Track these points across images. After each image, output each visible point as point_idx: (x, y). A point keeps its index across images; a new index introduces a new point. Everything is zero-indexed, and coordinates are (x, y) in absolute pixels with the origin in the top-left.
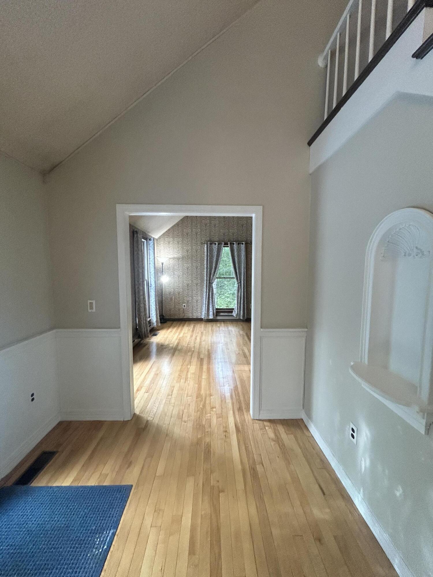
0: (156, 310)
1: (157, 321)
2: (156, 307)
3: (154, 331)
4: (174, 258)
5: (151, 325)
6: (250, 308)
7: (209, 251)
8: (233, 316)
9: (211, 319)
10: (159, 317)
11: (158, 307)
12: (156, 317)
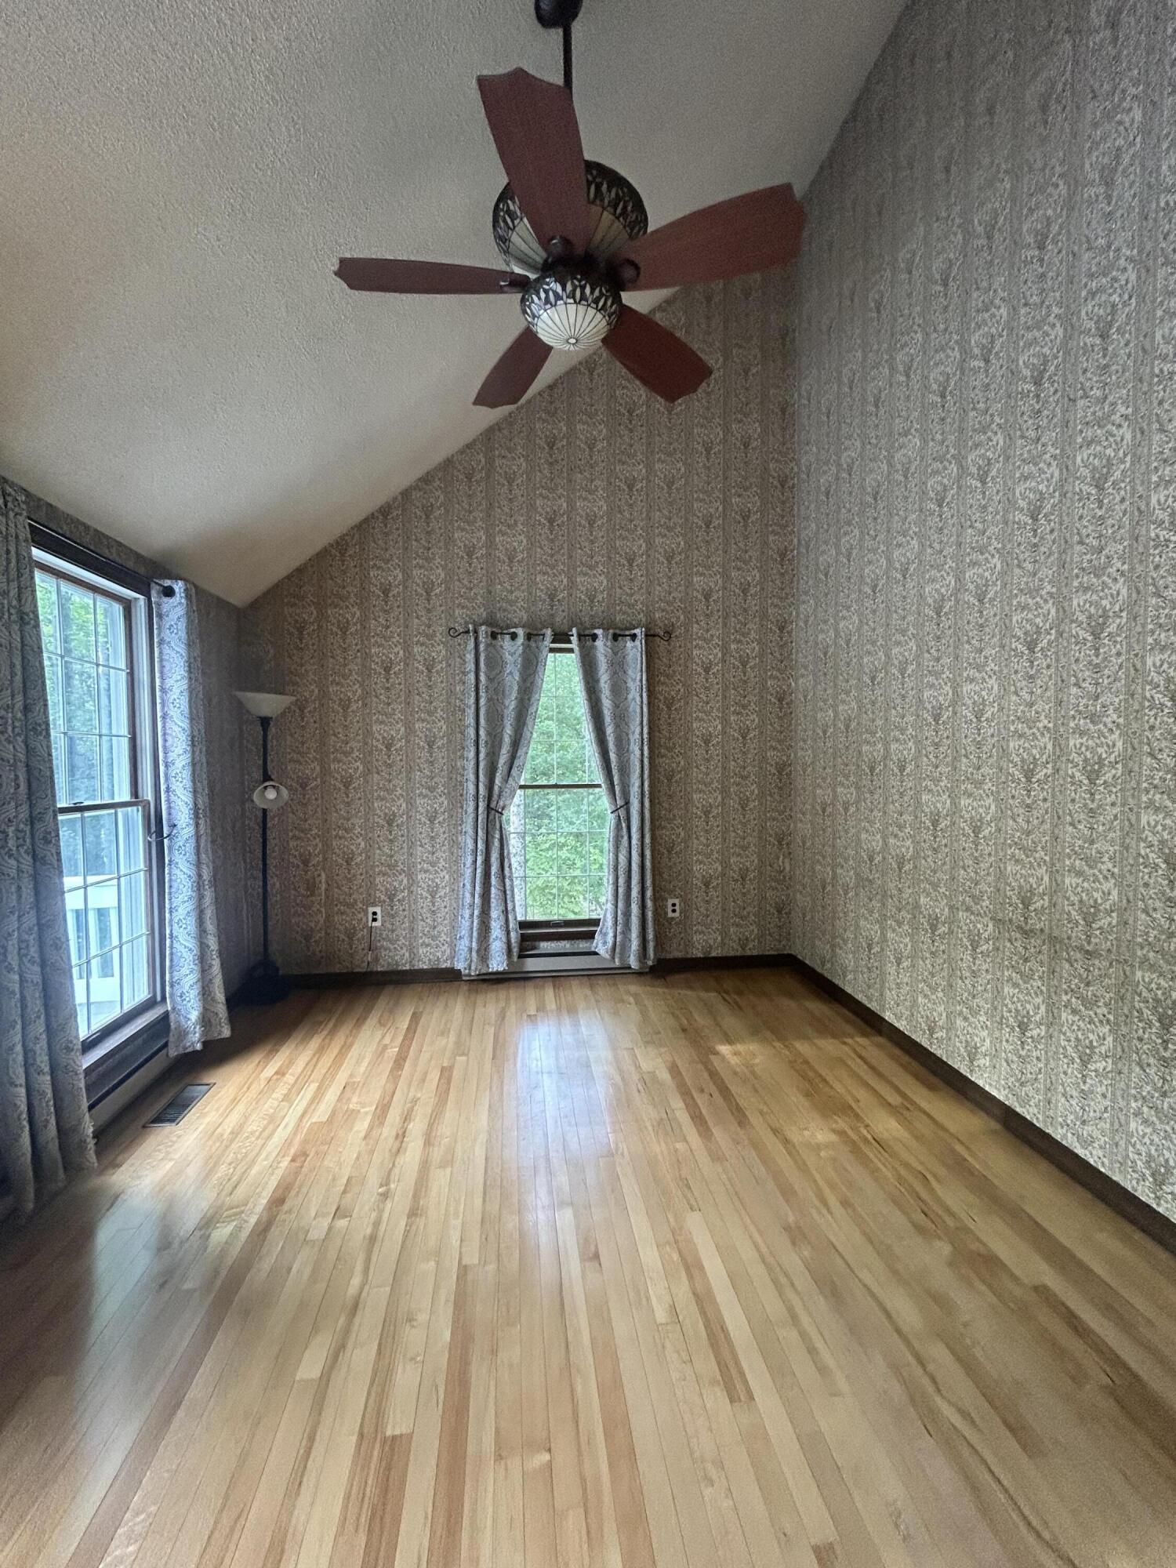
0: (202, 958)
3: (180, 1078)
5: (166, 1045)
6: (666, 913)
7: (487, 665)
8: (596, 954)
9: (497, 973)
10: (220, 996)
11: (213, 943)
12: (206, 993)
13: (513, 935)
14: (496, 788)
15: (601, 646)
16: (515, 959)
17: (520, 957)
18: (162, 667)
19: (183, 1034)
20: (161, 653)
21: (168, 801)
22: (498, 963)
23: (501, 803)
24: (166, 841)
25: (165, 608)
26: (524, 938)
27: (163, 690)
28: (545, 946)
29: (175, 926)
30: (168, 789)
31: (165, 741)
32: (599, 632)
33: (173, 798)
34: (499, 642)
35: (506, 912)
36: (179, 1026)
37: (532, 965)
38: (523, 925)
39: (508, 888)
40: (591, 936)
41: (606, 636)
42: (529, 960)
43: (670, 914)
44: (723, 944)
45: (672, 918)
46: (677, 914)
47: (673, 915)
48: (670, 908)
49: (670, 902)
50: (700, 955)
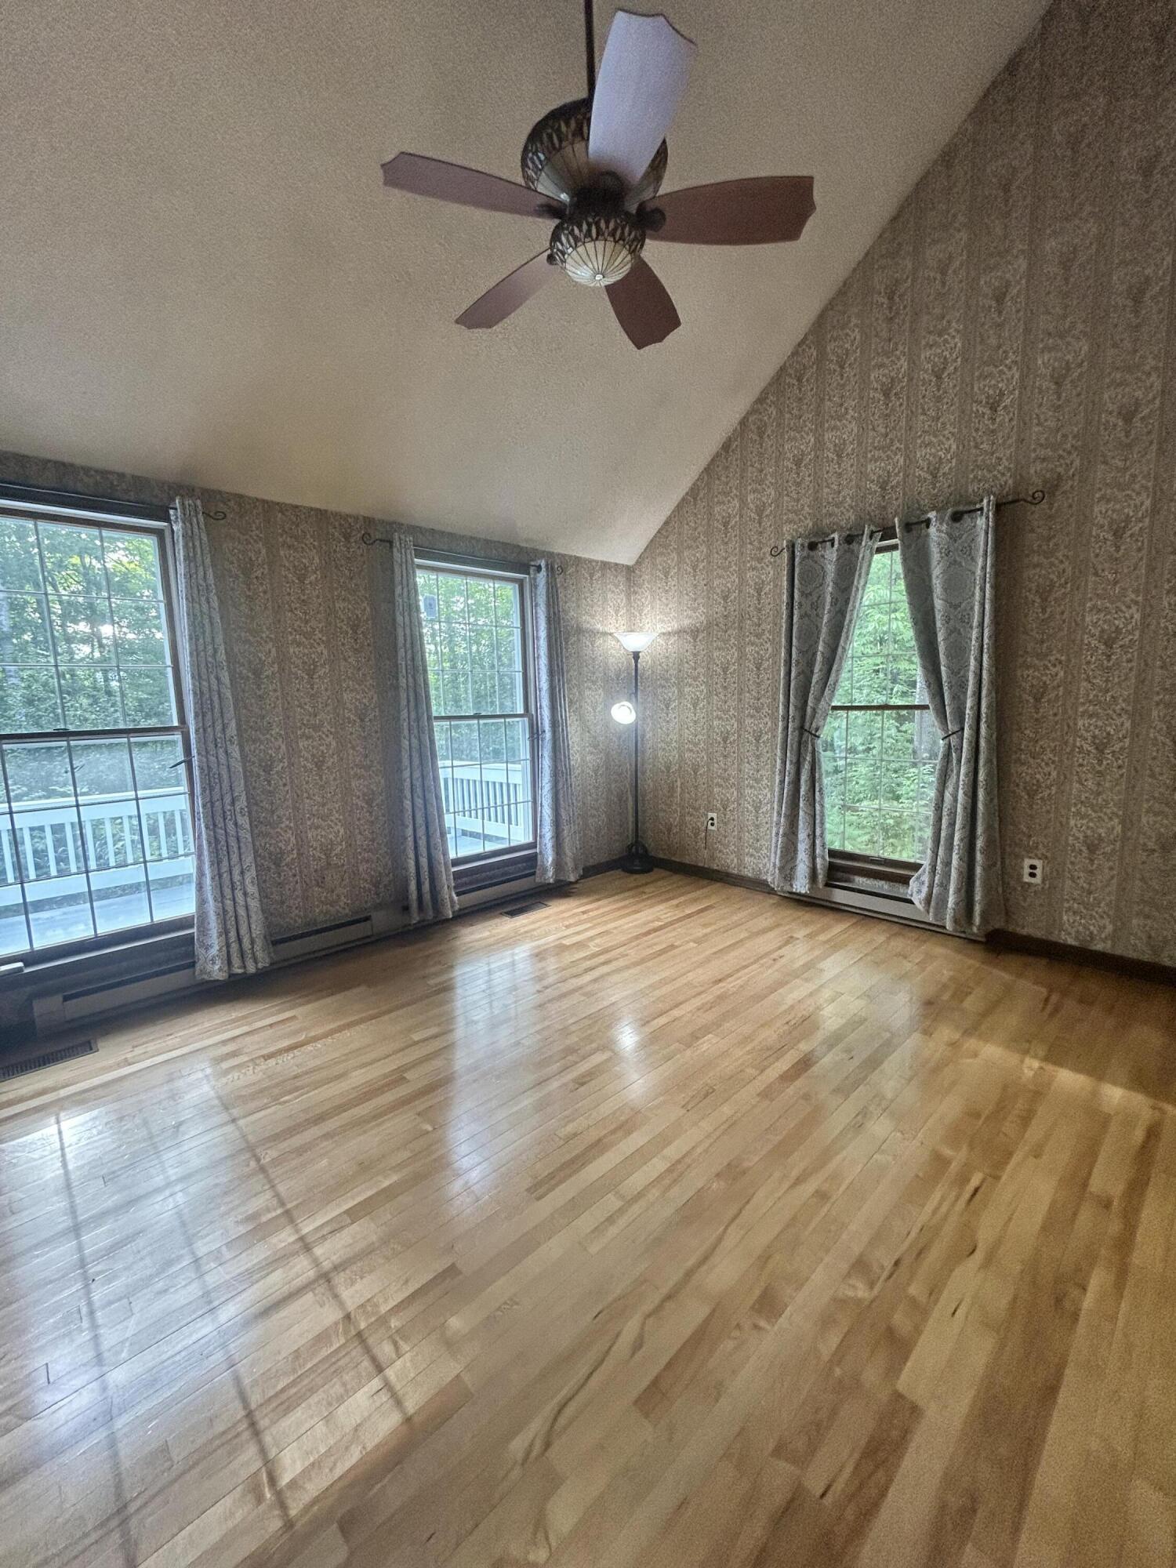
0: (557, 823)
1: (557, 864)
3: (537, 897)
5: (534, 873)
6: (1020, 876)
7: (801, 579)
8: (911, 902)
9: (799, 894)
12: (558, 847)
13: (819, 861)
14: (809, 710)
15: (936, 533)
16: (821, 886)
17: (827, 885)
18: (537, 622)
19: (543, 870)
20: (536, 613)
21: (541, 715)
22: (801, 885)
23: (814, 725)
24: (540, 742)
26: (832, 869)
27: (538, 639)
28: (861, 882)
29: (543, 799)
30: (541, 707)
32: (932, 515)
33: (542, 712)
34: (820, 552)
35: (813, 836)
36: (542, 865)
37: (840, 896)
38: (833, 853)
39: (818, 812)
40: (905, 881)
41: (941, 520)
42: (837, 890)
43: (1027, 879)
44: (1114, 937)
45: (1030, 884)
46: (1038, 880)
47: (1033, 880)
48: (1027, 870)
49: (1027, 862)
50: (1071, 941)
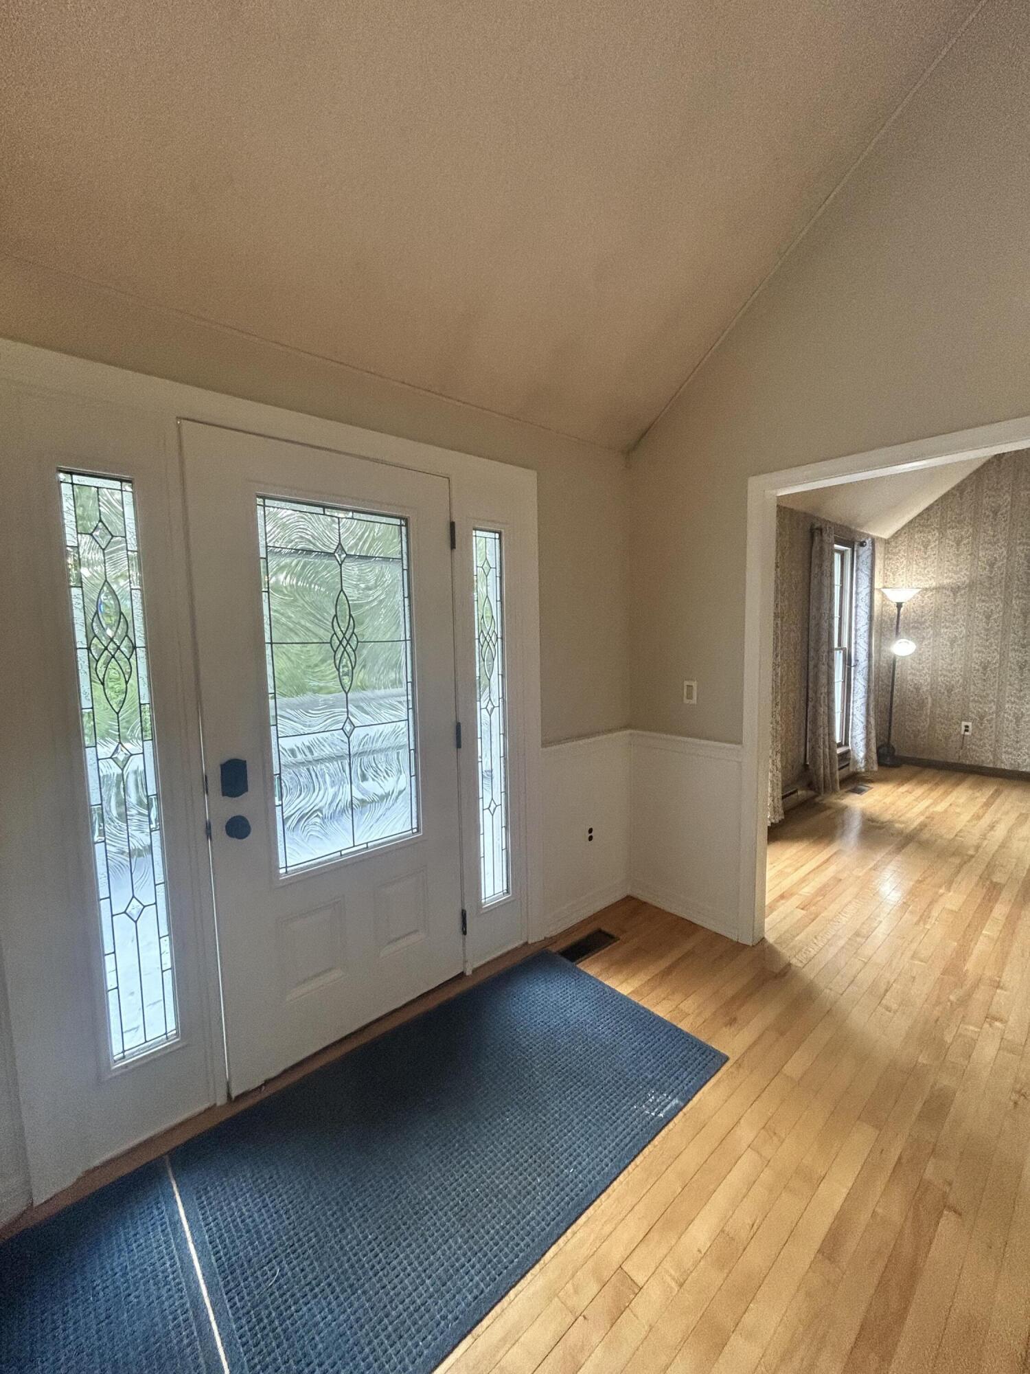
0: (867, 727)
1: (867, 758)
2: (868, 721)
3: (855, 782)
4: (938, 589)
5: (848, 765)
10: (874, 749)
11: (872, 721)
12: (867, 745)
18: (857, 582)
19: (856, 762)
20: (857, 575)
21: (856, 648)
24: (853, 668)
25: (861, 552)
27: (857, 593)
29: (855, 710)
30: (856, 643)
31: (856, 619)
33: (858, 647)
36: (854, 758)
